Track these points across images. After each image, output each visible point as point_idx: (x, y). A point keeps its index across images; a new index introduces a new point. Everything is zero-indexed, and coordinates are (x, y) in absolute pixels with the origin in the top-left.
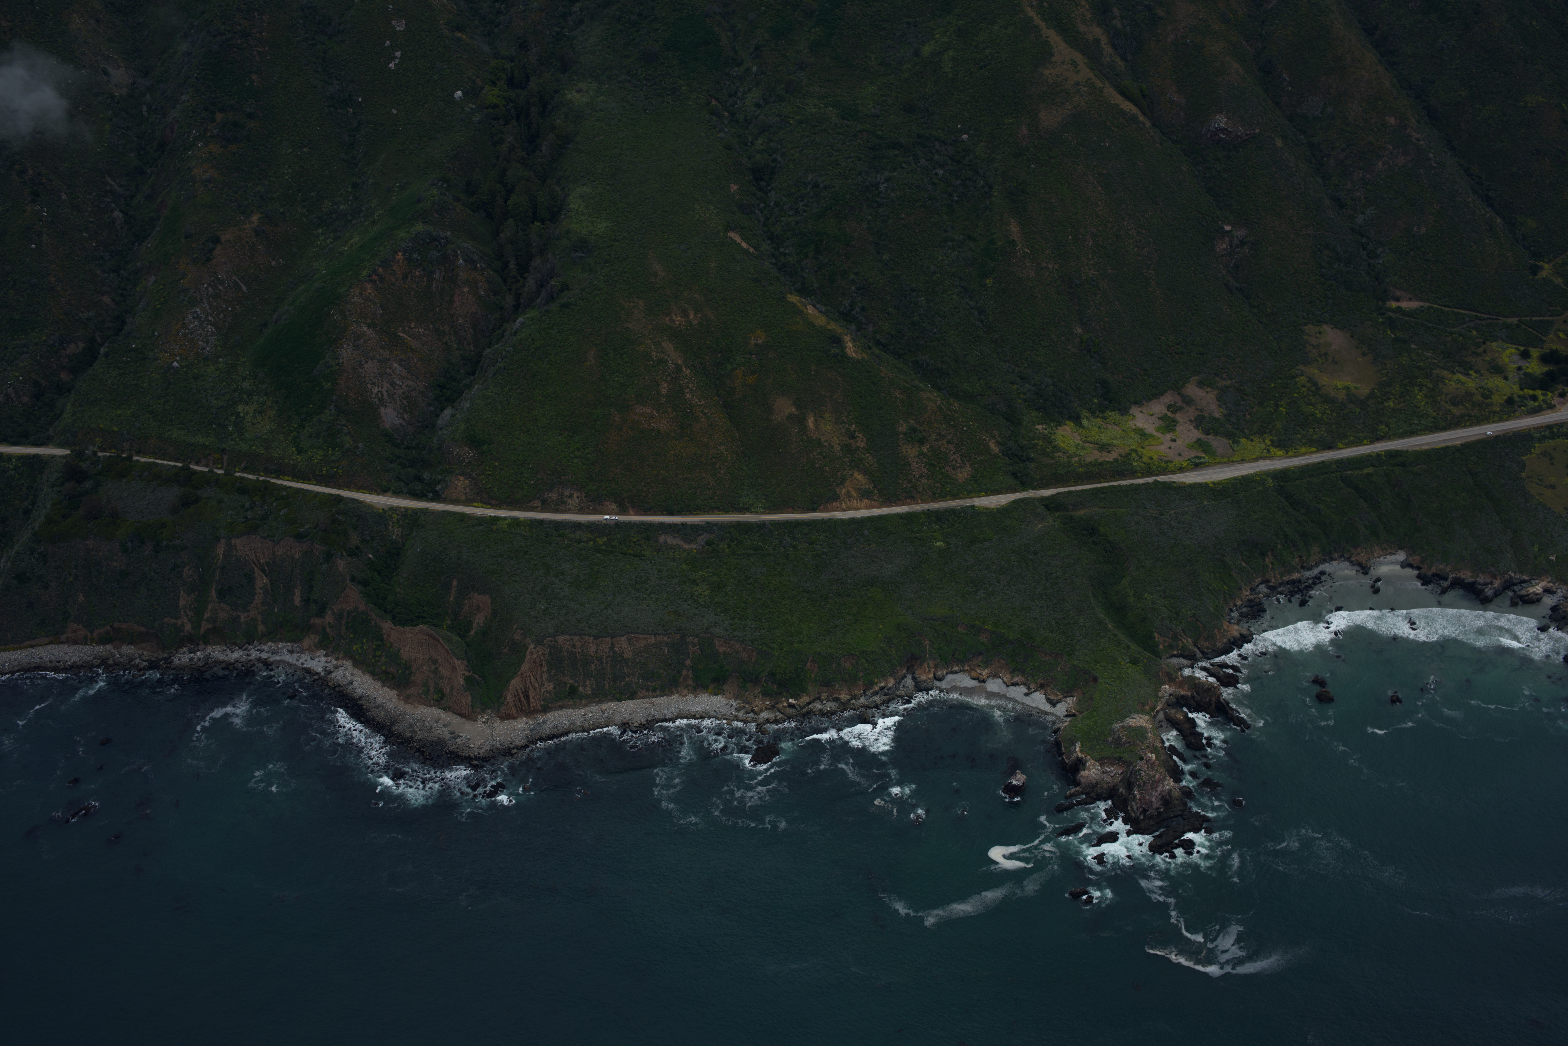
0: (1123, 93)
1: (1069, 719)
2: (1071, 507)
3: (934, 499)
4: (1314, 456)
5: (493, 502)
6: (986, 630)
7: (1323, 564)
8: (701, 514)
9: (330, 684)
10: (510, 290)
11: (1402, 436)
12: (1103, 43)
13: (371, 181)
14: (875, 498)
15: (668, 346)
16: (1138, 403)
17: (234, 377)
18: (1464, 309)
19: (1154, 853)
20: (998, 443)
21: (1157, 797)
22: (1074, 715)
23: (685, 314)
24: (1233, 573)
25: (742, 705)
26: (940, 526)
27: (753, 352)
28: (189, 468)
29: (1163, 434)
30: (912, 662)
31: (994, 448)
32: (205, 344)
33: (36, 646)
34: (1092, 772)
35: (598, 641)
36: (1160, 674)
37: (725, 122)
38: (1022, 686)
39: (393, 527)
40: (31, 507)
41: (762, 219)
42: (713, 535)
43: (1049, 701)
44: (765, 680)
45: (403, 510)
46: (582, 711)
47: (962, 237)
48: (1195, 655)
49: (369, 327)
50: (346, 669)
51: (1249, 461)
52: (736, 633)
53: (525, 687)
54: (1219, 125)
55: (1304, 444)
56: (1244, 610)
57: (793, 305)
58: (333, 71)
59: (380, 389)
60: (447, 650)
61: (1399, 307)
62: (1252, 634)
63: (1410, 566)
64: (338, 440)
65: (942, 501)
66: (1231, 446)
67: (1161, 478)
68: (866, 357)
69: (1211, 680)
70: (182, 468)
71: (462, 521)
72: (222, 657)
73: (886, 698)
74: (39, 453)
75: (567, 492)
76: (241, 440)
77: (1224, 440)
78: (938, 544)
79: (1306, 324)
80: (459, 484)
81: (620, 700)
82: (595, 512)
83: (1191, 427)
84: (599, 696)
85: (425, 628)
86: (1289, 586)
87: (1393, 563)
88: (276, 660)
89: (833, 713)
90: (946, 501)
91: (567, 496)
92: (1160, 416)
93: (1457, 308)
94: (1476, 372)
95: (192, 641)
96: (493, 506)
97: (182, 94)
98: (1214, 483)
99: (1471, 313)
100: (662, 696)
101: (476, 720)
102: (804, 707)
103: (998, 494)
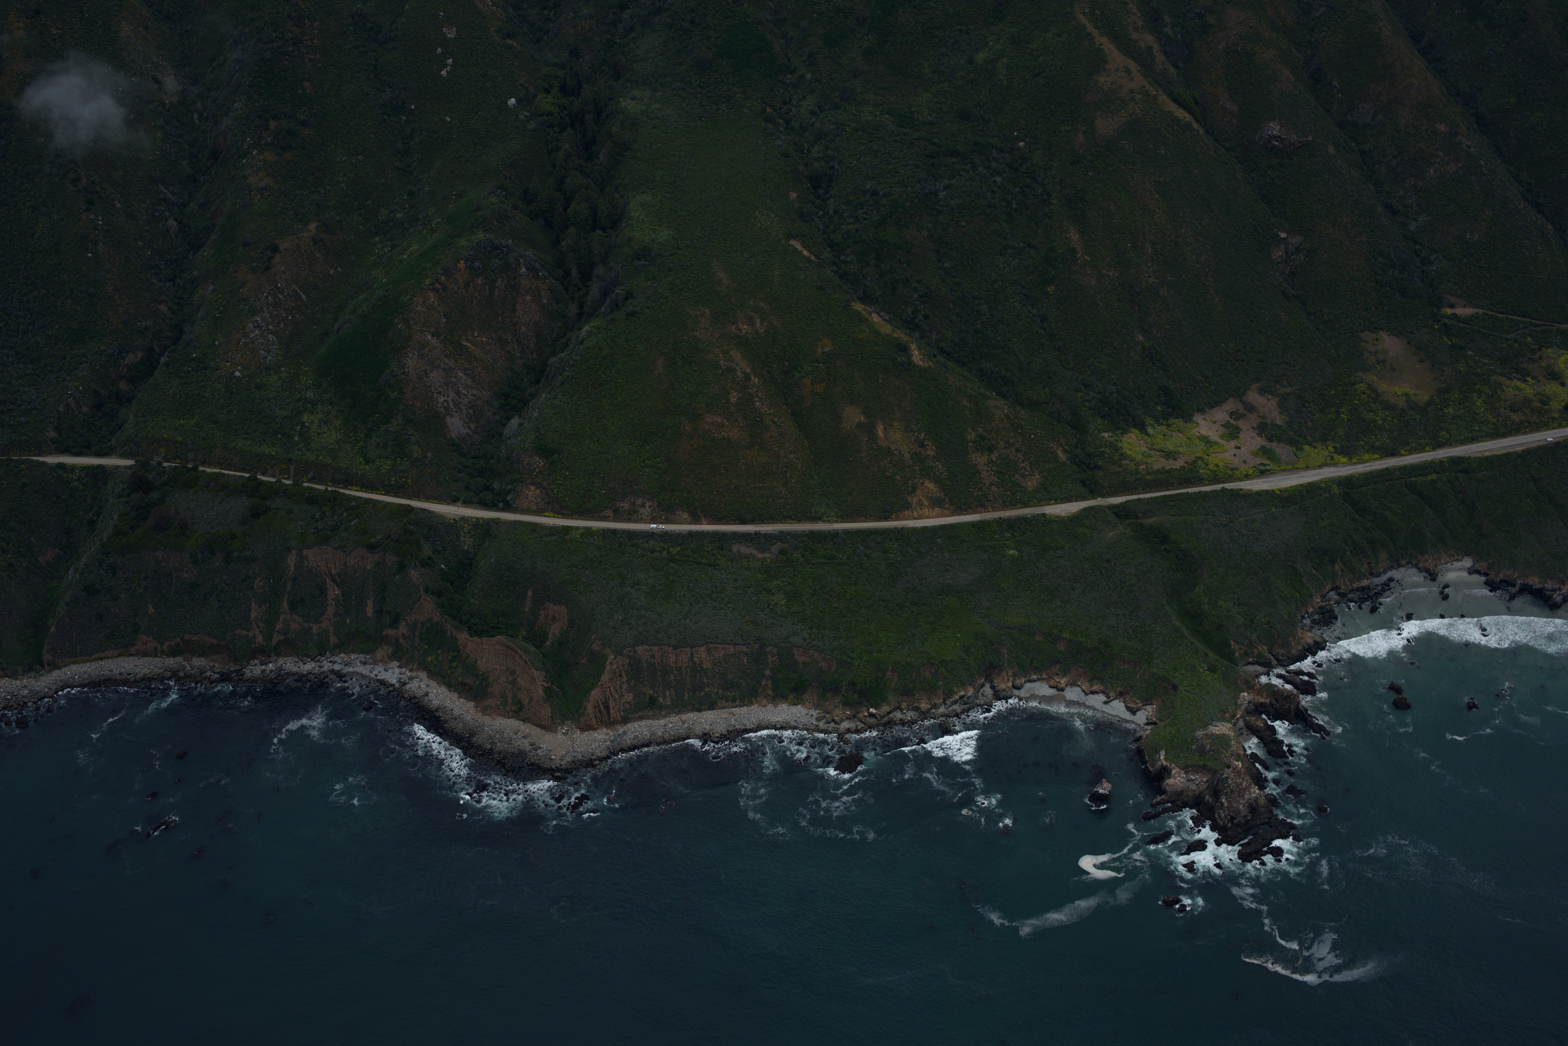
0: (1176, 101)
1: (1149, 727)
2: (1140, 515)
3: (1004, 507)
4: (1378, 462)
5: (565, 512)
6: (1063, 638)
7: (1390, 570)
8: (774, 523)
9: (405, 696)
10: (572, 298)
11: (1463, 442)
12: (1155, 50)
13: (427, 189)
14: (947, 506)
15: (736, 355)
16: (1201, 411)
17: (297, 386)
18: (1518, 315)
19: (1244, 861)
20: (1065, 451)
21: (1244, 805)
22: (1155, 723)
23: (751, 321)
24: (1304, 580)
25: (822, 715)
26: (1012, 535)
27: (821, 361)
28: (256, 479)
29: (1227, 441)
30: (990, 671)
31: (1062, 456)
32: (266, 353)
33: (105, 658)
34: (1177, 780)
35: (677, 651)
36: (1239, 681)
37: (781, 129)
38: (1101, 694)
39: (464, 537)
40: (95, 518)
41: (822, 227)
42: (787, 544)
43: (1129, 709)
44: (846, 690)
45: (475, 520)
46: (662, 722)
47: (1022, 244)
48: (1270, 663)
49: (433, 336)
50: (421, 681)
51: (1314, 468)
52: (815, 643)
53: (605, 698)
54: (1272, 132)
55: (1367, 451)
56: (1316, 617)
57: (858, 313)
58: (385, 78)
59: (446, 398)
60: (525, 661)
61: (1454, 314)
62: (1326, 641)
63: (1478, 572)
64: (406, 450)
65: (1013, 509)
66: (1295, 454)
67: (1228, 486)
68: (932, 365)
69: (1288, 687)
70: (249, 479)
71: (535, 531)
72: (295, 669)
73: (966, 707)
74: (103, 463)
75: (639, 502)
76: (308, 450)
77: (1288, 447)
78: (1011, 552)
79: (1362, 331)
80: (530, 494)
81: (699, 711)
82: (667, 521)
83: (1254, 434)
84: (679, 707)
85: (503, 639)
86: (1358, 593)
87: (1460, 569)
88: (349, 672)
89: (914, 722)
90: (1017, 509)
91: (639, 506)
92: (1223, 423)
93: (1511, 314)
94: (1533, 378)
95: (264, 653)
96: (565, 516)
97: (234, 102)
98: (1280, 491)
99: (1525, 319)
100: (741, 706)
101: (555, 732)
102: (884, 717)
103: (1068, 502)
